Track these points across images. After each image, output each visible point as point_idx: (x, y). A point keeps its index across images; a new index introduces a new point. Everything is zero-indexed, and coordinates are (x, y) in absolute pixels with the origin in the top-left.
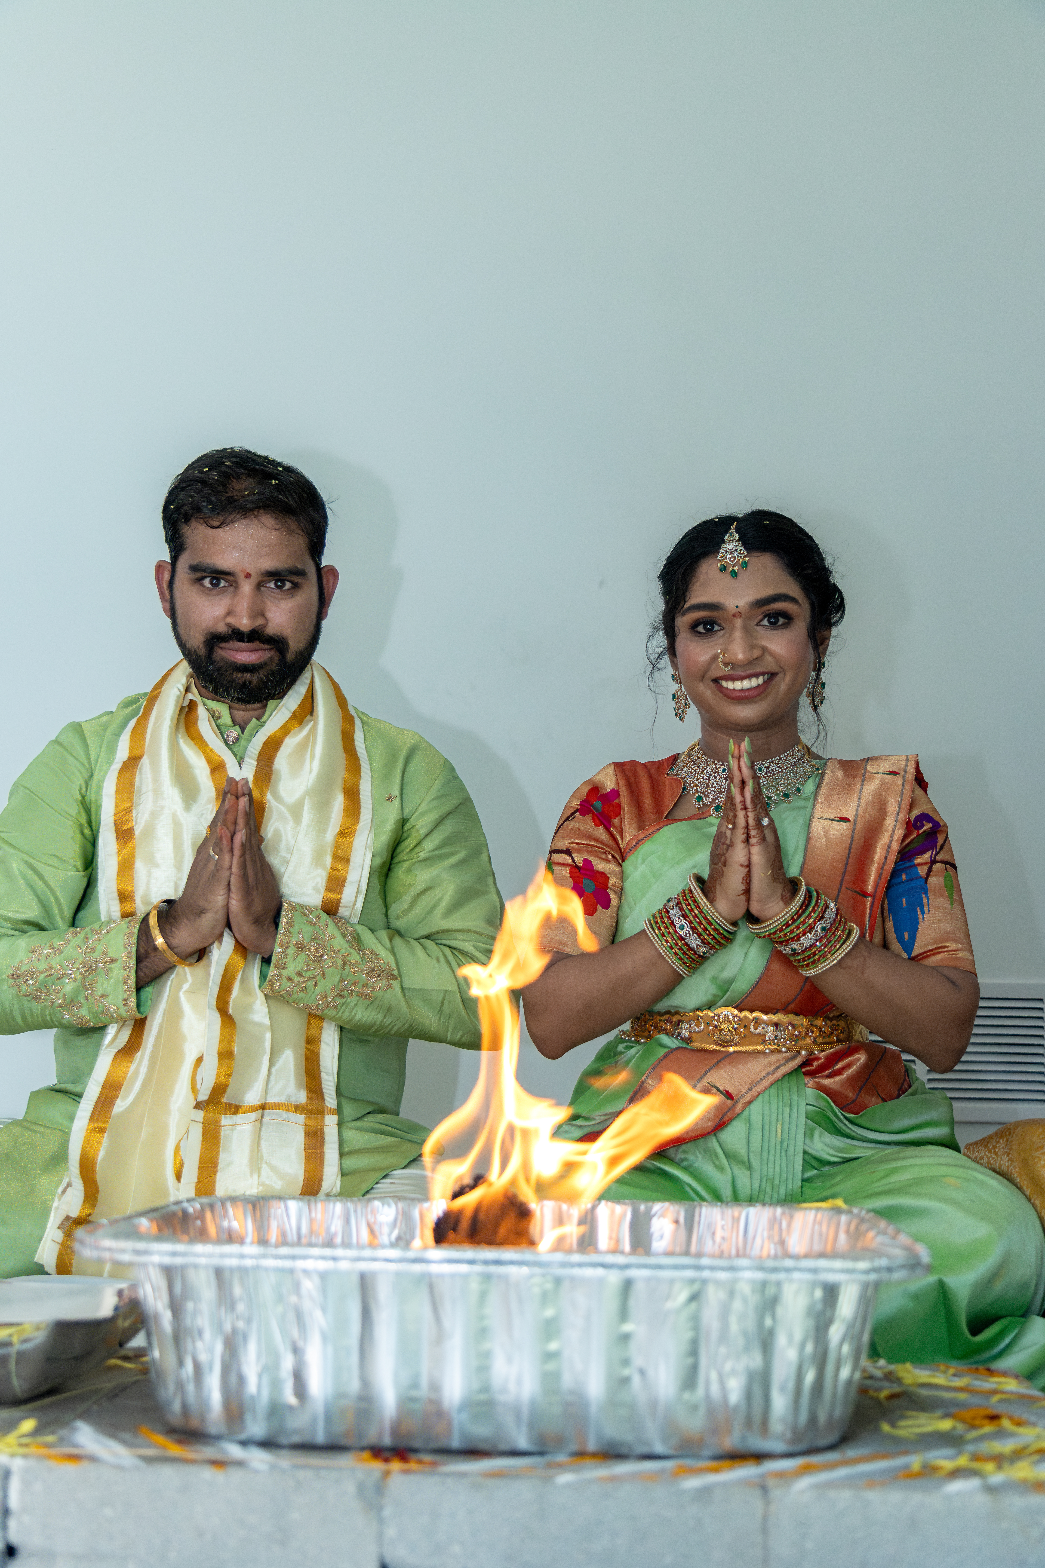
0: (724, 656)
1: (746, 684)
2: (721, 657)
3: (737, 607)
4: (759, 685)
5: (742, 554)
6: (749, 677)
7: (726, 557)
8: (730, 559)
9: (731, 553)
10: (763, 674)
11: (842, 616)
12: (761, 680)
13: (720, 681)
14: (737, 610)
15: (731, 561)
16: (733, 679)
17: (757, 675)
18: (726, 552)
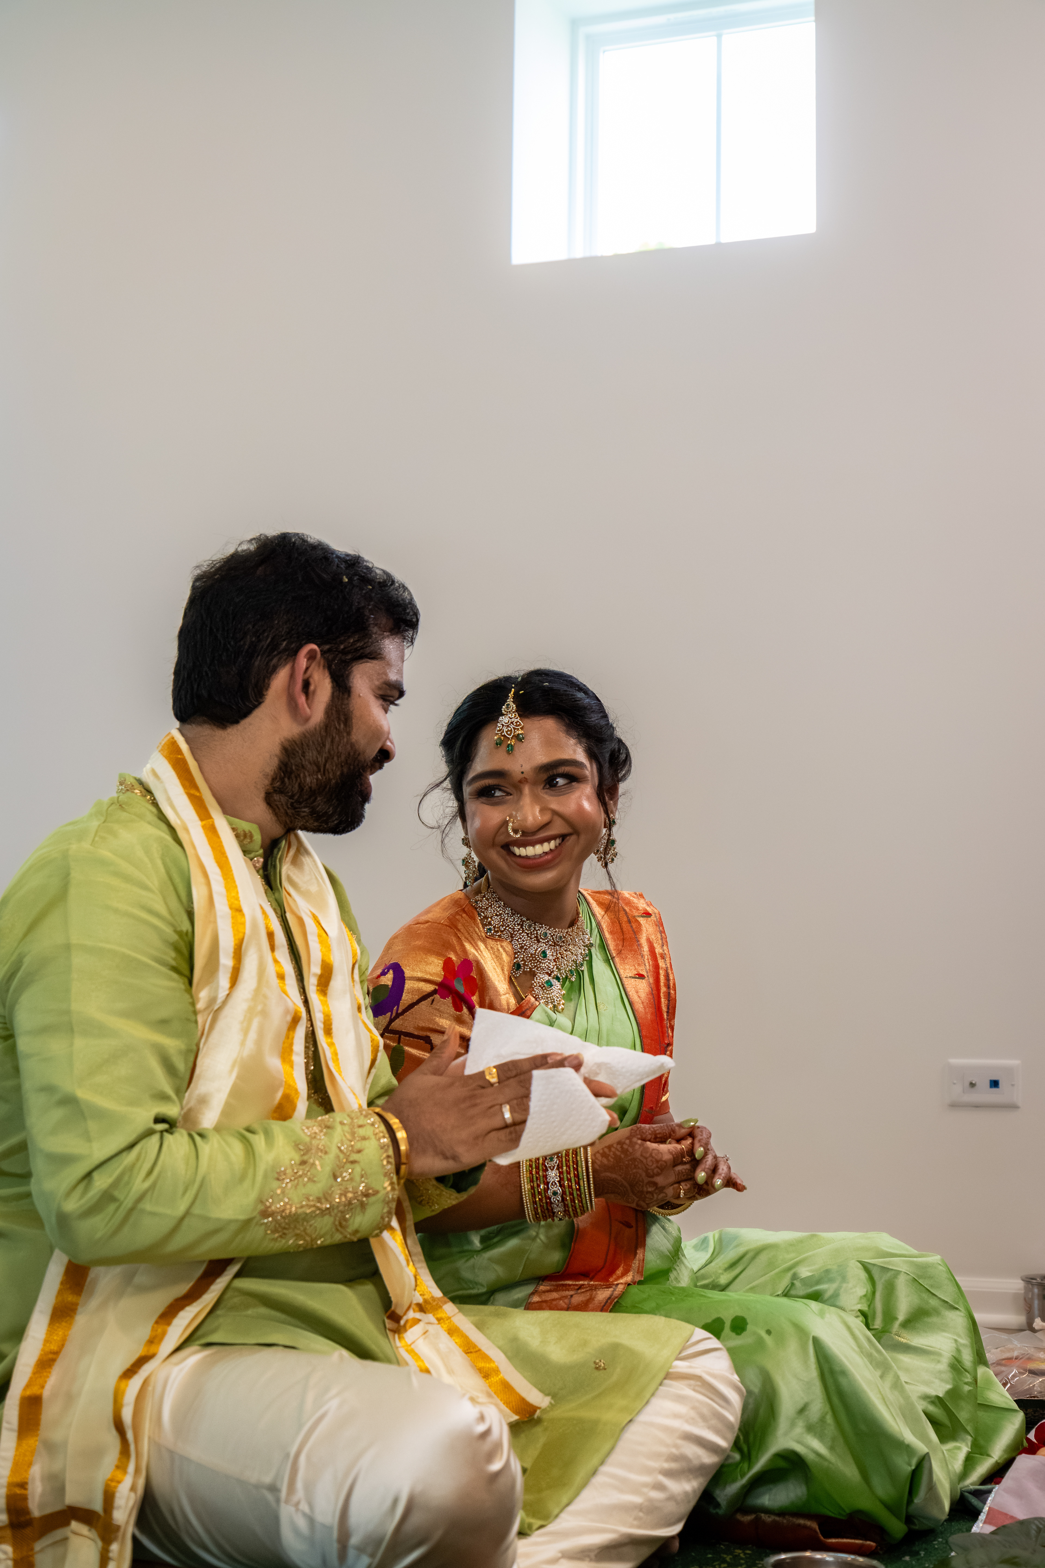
0: (513, 823)
1: (539, 849)
2: (511, 824)
3: (522, 773)
4: (550, 849)
5: (519, 726)
6: (541, 842)
7: (503, 731)
8: (507, 732)
9: (508, 726)
10: (554, 838)
11: (629, 771)
12: (553, 844)
13: (511, 848)
14: (523, 776)
15: (508, 735)
16: (524, 845)
17: (548, 840)
18: (503, 725)
